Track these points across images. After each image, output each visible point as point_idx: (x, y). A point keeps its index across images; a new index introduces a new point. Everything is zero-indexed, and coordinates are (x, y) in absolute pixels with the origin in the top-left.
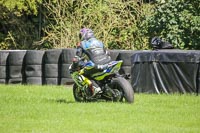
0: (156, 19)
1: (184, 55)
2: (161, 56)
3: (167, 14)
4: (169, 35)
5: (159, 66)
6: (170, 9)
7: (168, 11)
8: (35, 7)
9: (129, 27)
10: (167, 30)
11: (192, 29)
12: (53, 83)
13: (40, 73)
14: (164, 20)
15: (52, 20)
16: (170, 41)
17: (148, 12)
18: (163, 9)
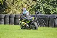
0: (37, 6)
1: (45, 16)
2: (38, 16)
3: (40, 4)
4: (40, 10)
5: (38, 19)
6: (41, 3)
7: (40, 3)
8: (2, 2)
9: (29, 8)
10: (40, 9)
11: (47, 9)
12: (7, 24)
13: (4, 21)
14: (39, 6)
15: (7, 6)
16: (41, 12)
17: (34, 4)
18: (39, 3)
